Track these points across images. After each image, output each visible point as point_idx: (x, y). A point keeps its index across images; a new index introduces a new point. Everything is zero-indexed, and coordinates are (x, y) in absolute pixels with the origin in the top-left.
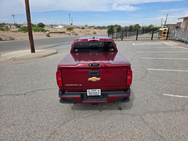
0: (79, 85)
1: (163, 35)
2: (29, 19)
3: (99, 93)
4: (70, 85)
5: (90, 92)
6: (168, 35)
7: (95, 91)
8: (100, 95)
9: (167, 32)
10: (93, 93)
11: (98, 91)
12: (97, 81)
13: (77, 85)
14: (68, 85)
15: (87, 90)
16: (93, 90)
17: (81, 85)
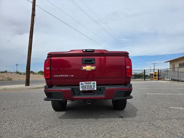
0: (70, 76)
1: (154, 77)
2: (29, 55)
3: (94, 87)
4: (59, 76)
5: (84, 86)
6: (159, 77)
7: (90, 85)
8: (95, 89)
9: (157, 74)
10: (87, 87)
11: (93, 84)
12: (92, 70)
13: (67, 76)
14: (57, 76)
15: (80, 83)
16: (87, 82)
17: (73, 76)
